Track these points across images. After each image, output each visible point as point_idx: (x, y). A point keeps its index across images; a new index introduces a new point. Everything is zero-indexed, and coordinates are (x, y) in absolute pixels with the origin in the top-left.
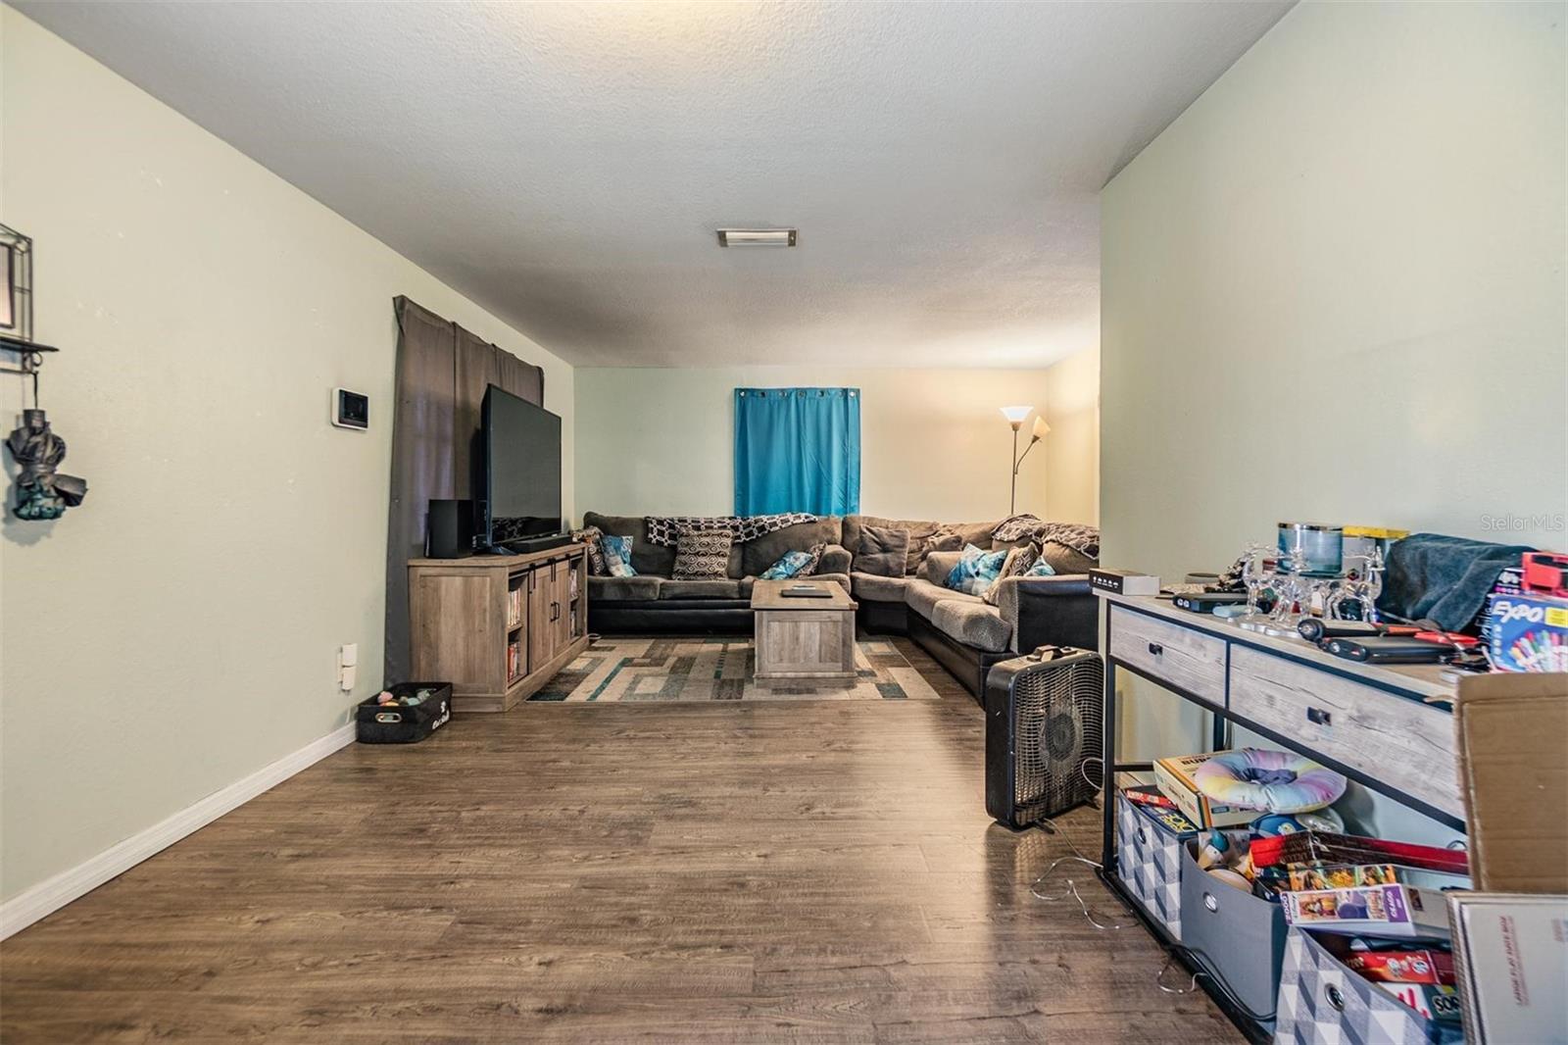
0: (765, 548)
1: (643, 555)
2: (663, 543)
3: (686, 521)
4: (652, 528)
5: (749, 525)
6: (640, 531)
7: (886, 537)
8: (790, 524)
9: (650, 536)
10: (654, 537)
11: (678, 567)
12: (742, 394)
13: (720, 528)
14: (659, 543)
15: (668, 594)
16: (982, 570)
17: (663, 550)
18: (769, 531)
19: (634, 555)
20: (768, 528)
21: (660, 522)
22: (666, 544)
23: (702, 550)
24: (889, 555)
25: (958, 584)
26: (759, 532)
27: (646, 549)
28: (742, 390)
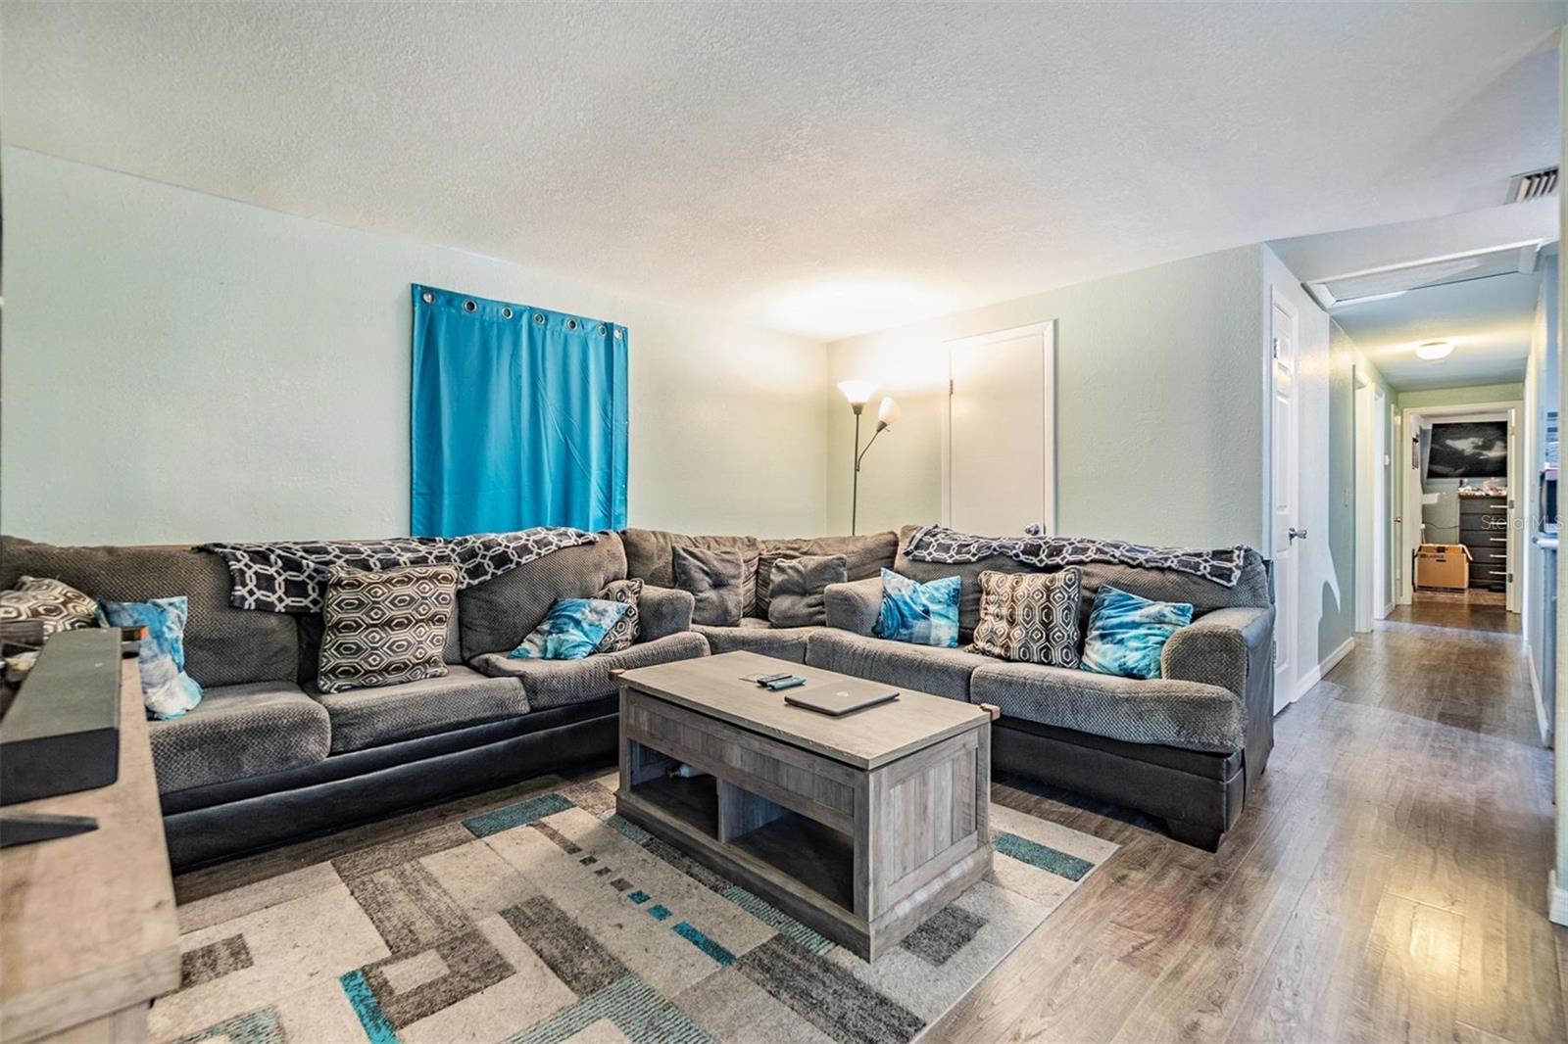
0: (514, 596)
1: (222, 641)
2: (272, 604)
3: (323, 551)
4: (242, 573)
5: (473, 554)
6: (207, 582)
7: (715, 563)
8: (554, 547)
9: (240, 591)
10: (248, 592)
11: (330, 659)
12: (428, 298)
13: (414, 562)
14: (264, 608)
15: (359, 735)
16: (933, 607)
17: (272, 621)
18: (518, 563)
19: (191, 641)
20: (515, 558)
21: (261, 556)
22: (280, 607)
23: (398, 613)
24: (723, 592)
25: (903, 631)
26: (497, 568)
27: (230, 624)
28: (426, 290)
